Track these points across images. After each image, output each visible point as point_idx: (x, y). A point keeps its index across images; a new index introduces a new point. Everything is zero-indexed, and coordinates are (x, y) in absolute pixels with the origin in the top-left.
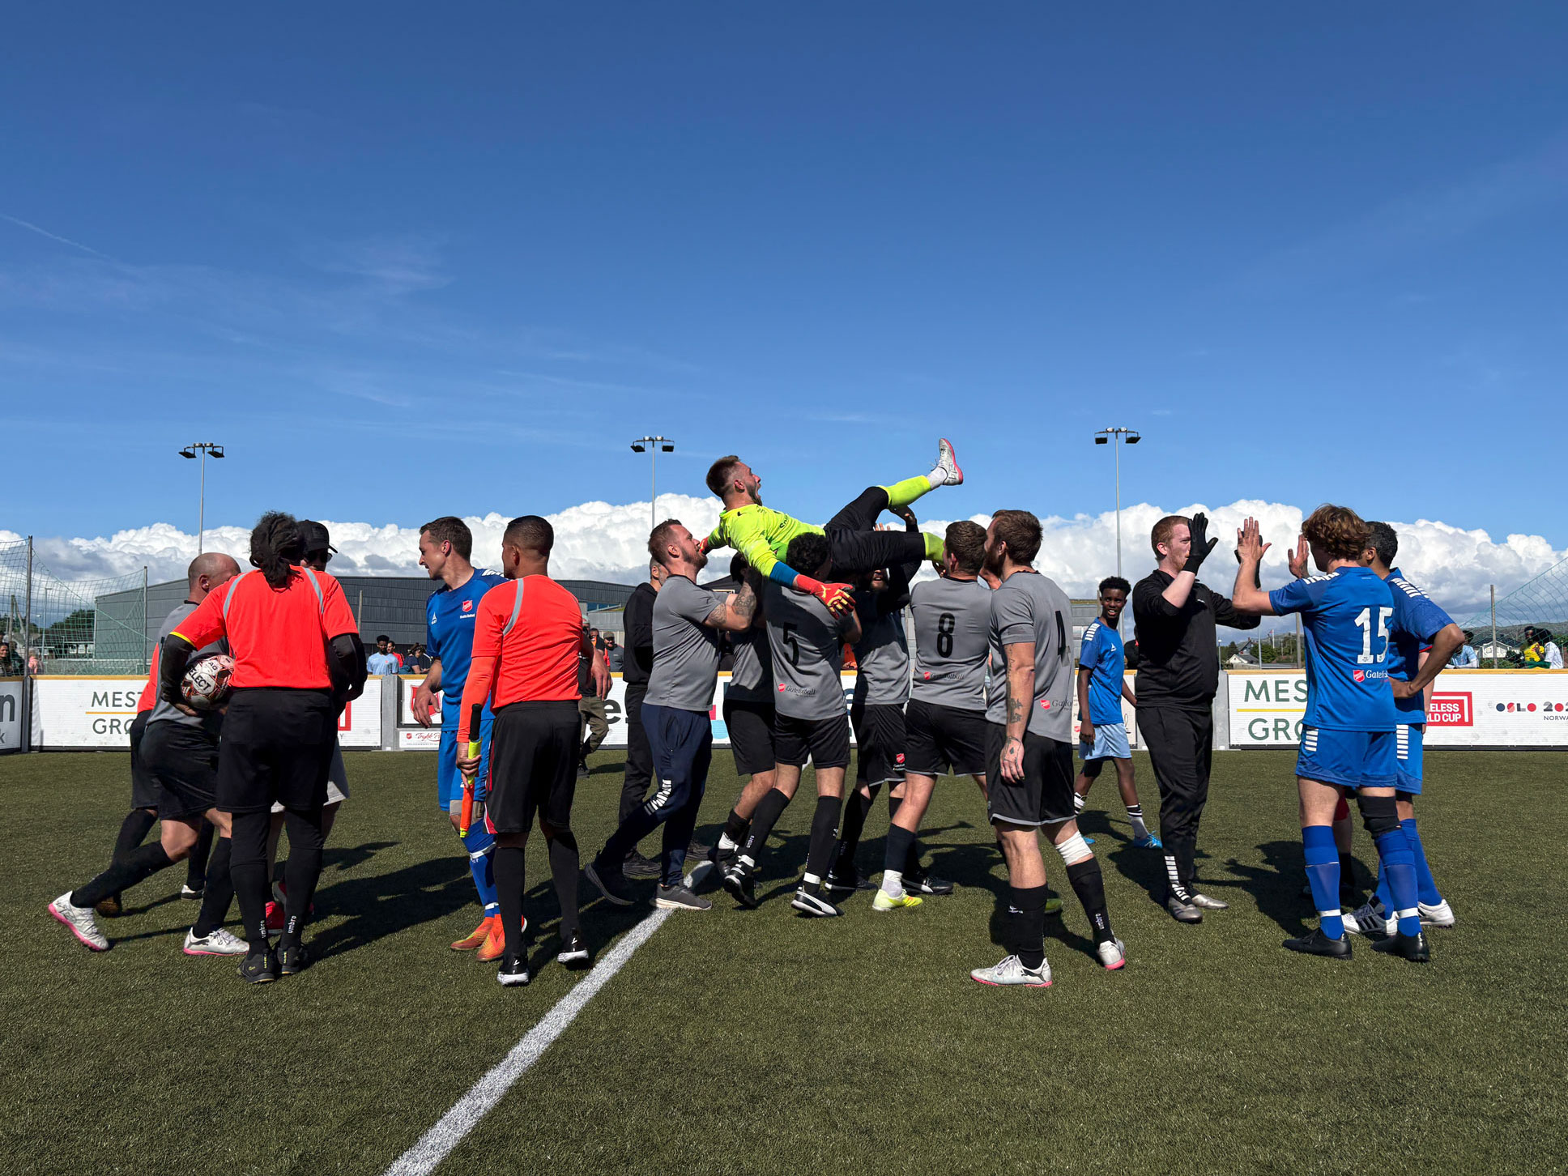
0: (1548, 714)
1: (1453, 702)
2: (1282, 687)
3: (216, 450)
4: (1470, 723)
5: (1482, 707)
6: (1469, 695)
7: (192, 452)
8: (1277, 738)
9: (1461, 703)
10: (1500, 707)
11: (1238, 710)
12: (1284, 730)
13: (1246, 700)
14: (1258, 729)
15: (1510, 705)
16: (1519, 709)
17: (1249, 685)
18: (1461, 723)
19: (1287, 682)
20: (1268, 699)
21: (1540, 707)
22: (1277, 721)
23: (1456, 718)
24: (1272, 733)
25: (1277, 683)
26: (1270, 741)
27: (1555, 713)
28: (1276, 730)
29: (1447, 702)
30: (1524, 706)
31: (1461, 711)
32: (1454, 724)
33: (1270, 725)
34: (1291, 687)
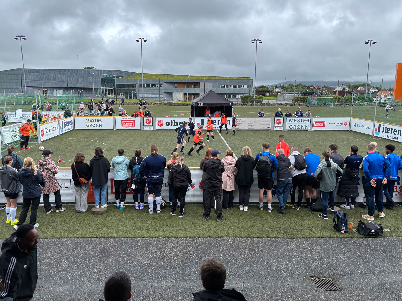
0: (337, 125)
1: (322, 123)
2: (295, 120)
3: (24, 37)
4: (325, 126)
5: (327, 124)
6: (325, 121)
7: (17, 38)
8: (294, 128)
9: (324, 123)
10: (330, 124)
11: (288, 124)
12: (295, 127)
13: (289, 122)
14: (291, 127)
15: (331, 123)
16: (332, 124)
17: (290, 120)
18: (323, 126)
19: (296, 119)
20: (293, 122)
21: (336, 123)
22: (294, 126)
23: (323, 125)
24: (293, 128)
26: (293, 129)
27: (338, 124)
28: (294, 127)
29: (321, 123)
30: (333, 123)
31: (323, 124)
32: (322, 126)
33: (293, 126)
34: (297, 120)
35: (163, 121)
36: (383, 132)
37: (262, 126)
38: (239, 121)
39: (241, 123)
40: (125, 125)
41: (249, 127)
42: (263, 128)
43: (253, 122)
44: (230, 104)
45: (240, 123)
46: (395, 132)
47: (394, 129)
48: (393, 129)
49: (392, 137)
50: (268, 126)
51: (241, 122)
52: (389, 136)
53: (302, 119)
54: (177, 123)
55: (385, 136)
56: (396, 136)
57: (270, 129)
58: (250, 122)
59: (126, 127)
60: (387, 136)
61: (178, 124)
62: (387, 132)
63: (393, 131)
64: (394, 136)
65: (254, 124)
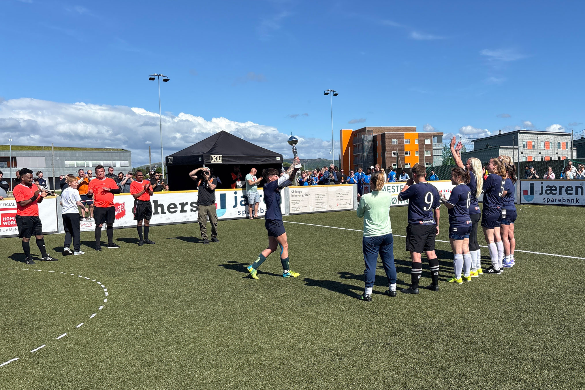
2: (389, 188)
19: (390, 186)
25: (388, 187)
34: (391, 188)
35: (123, 204)
36: (541, 194)
37: (339, 202)
38: (298, 194)
39: (303, 198)
40: (5, 223)
41: (317, 206)
42: (342, 206)
43: (324, 195)
44: (278, 158)
45: (300, 198)
46: (569, 190)
47: (565, 187)
48: (563, 187)
49: (563, 199)
50: (349, 202)
51: (302, 196)
52: (556, 199)
53: (397, 186)
54: (162, 206)
55: (546, 200)
56: (574, 197)
57: (352, 208)
58: (319, 197)
59: (8, 228)
60: (551, 200)
61: (166, 210)
62: (551, 193)
63: (563, 190)
64: (566, 197)
65: (325, 199)
